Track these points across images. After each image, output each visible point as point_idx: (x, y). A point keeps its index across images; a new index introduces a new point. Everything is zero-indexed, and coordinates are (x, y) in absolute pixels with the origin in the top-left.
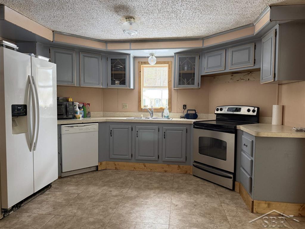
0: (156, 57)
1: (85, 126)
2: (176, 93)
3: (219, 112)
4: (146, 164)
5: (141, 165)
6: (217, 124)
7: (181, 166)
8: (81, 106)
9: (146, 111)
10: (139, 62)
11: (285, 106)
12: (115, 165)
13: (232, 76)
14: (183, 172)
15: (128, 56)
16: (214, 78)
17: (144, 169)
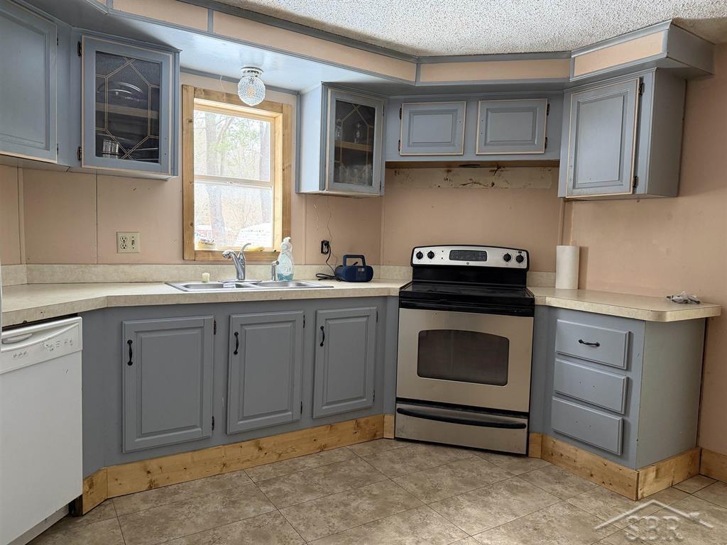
1: (33, 335)
2: (304, 205)
3: (426, 261)
4: (264, 442)
5: (248, 449)
6: (415, 290)
7: (363, 421)
9: (213, 258)
10: (184, 87)
11: (587, 248)
13: (449, 171)
14: (368, 436)
15: (171, 56)
16: (396, 172)
17: (258, 458)
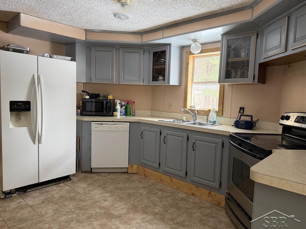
0: (201, 44)
1: (114, 124)
2: (231, 90)
3: (284, 122)
4: (173, 179)
5: (167, 178)
7: (213, 193)
8: (123, 104)
10: (187, 53)
12: (144, 171)
14: (215, 202)
15: (168, 47)
16: (289, 66)
17: (171, 184)
